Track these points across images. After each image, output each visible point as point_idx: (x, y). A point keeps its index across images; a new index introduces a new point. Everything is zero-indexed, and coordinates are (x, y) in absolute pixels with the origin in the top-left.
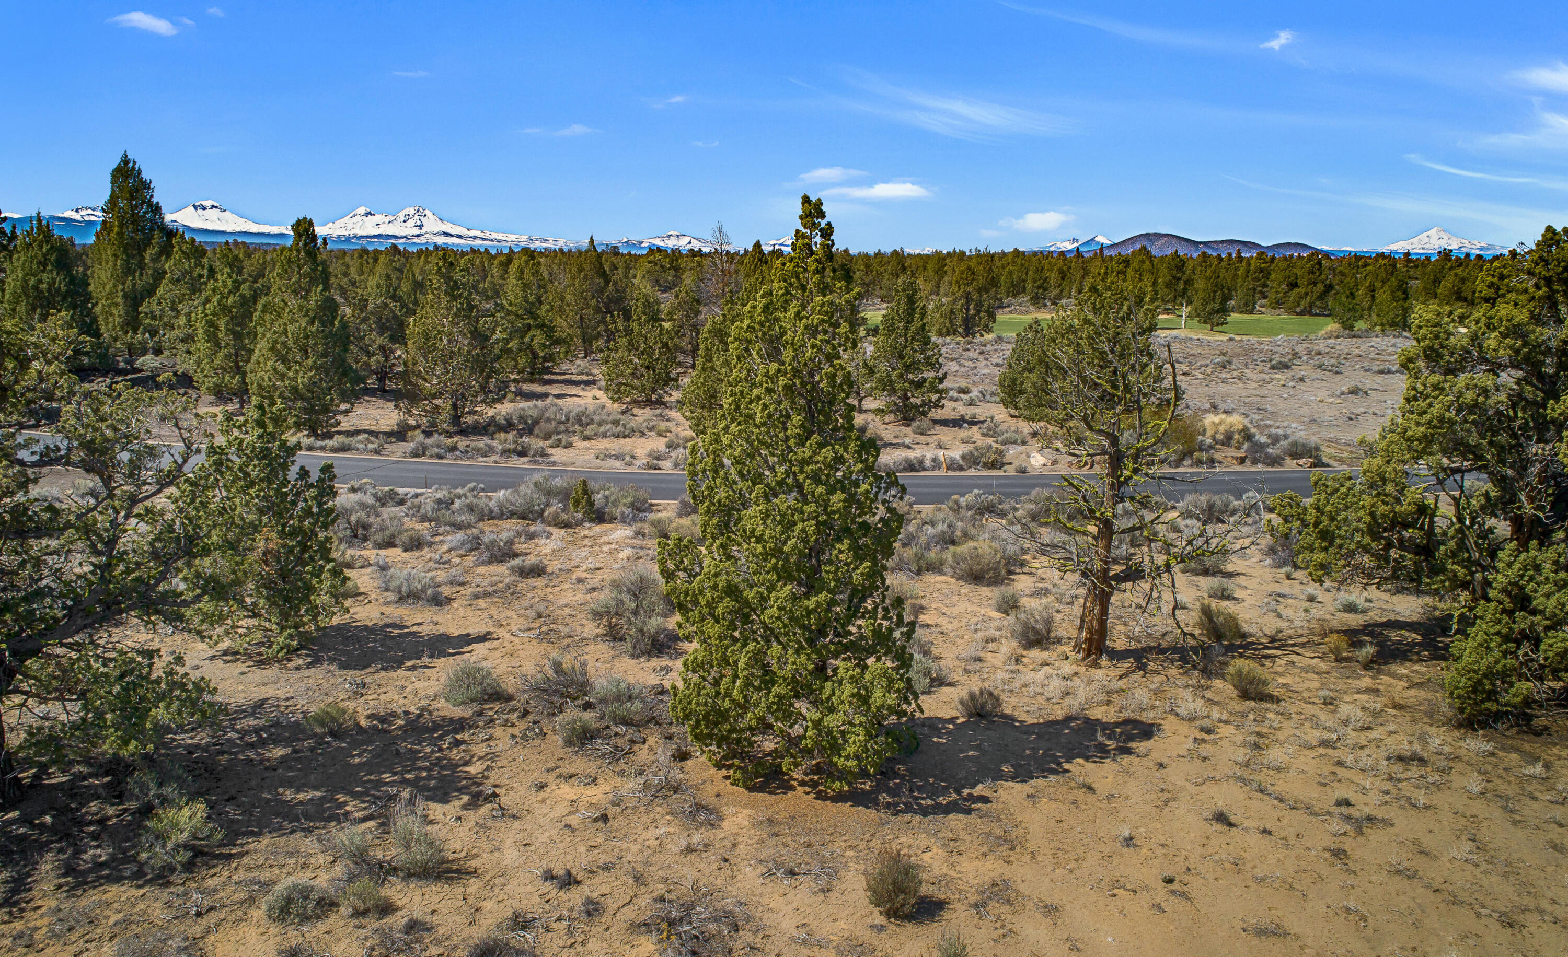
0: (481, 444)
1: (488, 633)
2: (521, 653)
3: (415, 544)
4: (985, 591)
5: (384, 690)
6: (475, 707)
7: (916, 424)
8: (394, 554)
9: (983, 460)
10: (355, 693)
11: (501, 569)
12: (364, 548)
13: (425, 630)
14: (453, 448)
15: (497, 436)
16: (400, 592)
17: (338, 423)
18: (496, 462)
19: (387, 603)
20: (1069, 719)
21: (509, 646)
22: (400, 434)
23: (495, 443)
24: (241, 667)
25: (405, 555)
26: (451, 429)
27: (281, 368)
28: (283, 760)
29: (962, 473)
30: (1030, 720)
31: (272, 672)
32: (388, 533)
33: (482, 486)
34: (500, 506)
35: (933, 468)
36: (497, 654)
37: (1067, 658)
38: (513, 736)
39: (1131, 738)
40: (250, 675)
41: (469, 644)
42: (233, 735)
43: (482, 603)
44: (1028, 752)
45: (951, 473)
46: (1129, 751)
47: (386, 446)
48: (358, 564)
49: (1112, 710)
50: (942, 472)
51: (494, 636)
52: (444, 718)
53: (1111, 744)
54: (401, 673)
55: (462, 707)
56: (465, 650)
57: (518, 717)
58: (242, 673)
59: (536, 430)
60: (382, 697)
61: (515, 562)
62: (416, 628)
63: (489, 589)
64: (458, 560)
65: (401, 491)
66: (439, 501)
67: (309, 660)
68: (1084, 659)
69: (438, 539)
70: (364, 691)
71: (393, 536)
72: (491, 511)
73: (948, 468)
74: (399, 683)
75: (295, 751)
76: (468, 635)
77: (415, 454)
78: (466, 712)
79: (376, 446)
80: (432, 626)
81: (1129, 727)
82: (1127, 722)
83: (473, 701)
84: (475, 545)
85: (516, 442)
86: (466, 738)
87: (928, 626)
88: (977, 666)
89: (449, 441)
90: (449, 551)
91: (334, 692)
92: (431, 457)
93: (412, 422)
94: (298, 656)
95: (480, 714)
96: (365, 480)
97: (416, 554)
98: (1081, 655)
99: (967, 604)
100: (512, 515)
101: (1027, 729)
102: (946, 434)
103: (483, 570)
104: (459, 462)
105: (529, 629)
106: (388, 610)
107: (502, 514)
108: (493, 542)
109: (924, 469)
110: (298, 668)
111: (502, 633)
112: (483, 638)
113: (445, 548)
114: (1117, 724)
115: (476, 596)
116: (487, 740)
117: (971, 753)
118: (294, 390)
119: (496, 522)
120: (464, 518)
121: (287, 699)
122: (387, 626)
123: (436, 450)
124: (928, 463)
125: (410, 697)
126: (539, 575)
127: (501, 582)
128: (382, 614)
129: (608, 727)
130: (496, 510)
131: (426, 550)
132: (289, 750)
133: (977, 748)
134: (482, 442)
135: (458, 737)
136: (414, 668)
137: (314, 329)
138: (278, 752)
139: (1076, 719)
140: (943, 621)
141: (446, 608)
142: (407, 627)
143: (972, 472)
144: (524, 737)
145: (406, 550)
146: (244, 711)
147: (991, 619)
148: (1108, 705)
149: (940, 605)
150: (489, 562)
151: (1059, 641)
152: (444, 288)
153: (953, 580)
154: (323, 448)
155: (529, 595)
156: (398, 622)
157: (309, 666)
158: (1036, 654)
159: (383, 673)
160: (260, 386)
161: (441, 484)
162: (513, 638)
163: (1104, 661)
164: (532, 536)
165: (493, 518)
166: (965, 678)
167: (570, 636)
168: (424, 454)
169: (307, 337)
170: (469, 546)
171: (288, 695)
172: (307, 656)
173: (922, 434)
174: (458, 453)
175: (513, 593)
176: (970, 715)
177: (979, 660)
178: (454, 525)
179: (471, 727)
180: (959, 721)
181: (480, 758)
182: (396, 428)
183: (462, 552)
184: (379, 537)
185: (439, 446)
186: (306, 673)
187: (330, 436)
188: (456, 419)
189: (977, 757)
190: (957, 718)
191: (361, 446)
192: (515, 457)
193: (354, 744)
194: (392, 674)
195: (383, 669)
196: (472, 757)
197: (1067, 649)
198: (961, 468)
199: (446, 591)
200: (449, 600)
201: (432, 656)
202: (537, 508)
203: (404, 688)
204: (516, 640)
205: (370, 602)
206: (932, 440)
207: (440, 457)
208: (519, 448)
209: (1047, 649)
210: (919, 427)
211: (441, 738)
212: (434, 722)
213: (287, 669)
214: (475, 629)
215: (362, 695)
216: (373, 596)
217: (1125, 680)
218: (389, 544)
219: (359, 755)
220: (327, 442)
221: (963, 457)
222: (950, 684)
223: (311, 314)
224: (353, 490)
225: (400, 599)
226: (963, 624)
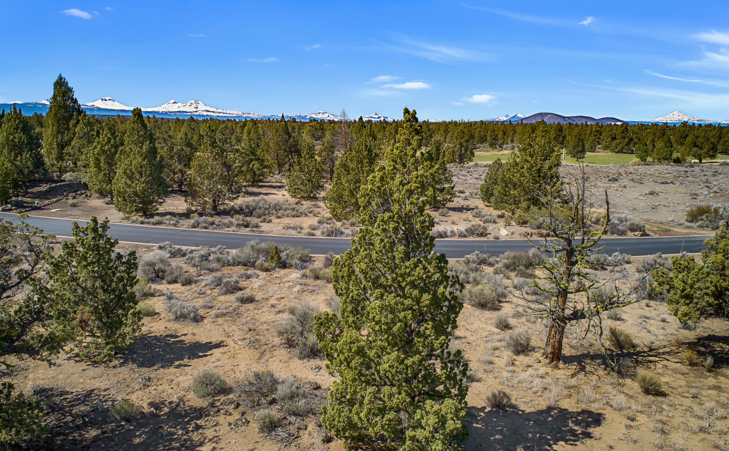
0: (226, 221)
1: (222, 342)
2: (238, 355)
3: (188, 282)
4: (488, 314)
5: (161, 382)
6: (210, 400)
7: (441, 210)
8: (178, 287)
9: (477, 232)
10: (144, 385)
11: (232, 298)
12: (162, 284)
13: (188, 339)
14: (213, 223)
15: (234, 216)
16: (176, 314)
17: (157, 209)
18: (233, 231)
19: (169, 321)
20: (550, 409)
21: (232, 350)
22: (187, 215)
23: (233, 220)
24: (83, 365)
25: (182, 288)
26: (212, 212)
27: (129, 182)
28: (96, 439)
29: (466, 239)
30: (528, 410)
31: (100, 369)
32: (174, 275)
33: (224, 247)
34: (233, 259)
35: (451, 236)
36: (226, 356)
37: (540, 362)
38: (230, 424)
39: (588, 425)
40: (88, 371)
41: (211, 349)
42: (69, 418)
43: (220, 320)
44: (530, 435)
45: (461, 239)
46: (588, 435)
47: (180, 221)
48: (157, 294)
49: (573, 401)
50: (456, 239)
51: (225, 343)
52: (191, 407)
53: (579, 429)
54: (172, 370)
55: (202, 399)
56: (209, 353)
57: (234, 408)
58: (84, 370)
59: (254, 214)
60: (160, 387)
61: (239, 294)
62: (183, 338)
63: (225, 311)
64: (209, 292)
65: (184, 248)
66: (202, 256)
67: (122, 361)
68: (550, 363)
69: (201, 277)
70: (149, 384)
71: (177, 277)
72: (229, 261)
73: (459, 236)
74: (169, 377)
75: (103, 433)
76: (211, 343)
77: (194, 227)
78: (203, 403)
79: (174, 222)
80: (192, 336)
81: (586, 415)
82: (584, 412)
83: (209, 395)
84: (218, 282)
85: (244, 220)
86: (203, 424)
87: (460, 338)
88: (490, 367)
89: (210, 219)
90: (206, 285)
91: (132, 384)
92: (202, 228)
93: (194, 208)
94: (116, 358)
95: (212, 405)
96: (167, 242)
97: (188, 287)
98: (548, 361)
99: (479, 322)
100: (239, 264)
101: (528, 416)
102: (455, 216)
103: (222, 298)
104: (215, 231)
105: (244, 339)
106: (169, 325)
107: (234, 263)
108: (228, 282)
109: (447, 237)
110: (114, 367)
111: (229, 341)
112: (218, 345)
113: (203, 284)
114: (579, 414)
115: (217, 316)
116: (215, 425)
117: (497, 437)
118: (135, 193)
119: (231, 267)
120: (215, 265)
121: (105, 390)
122: (167, 336)
123: (204, 224)
124: (449, 234)
125: (175, 387)
126: (251, 302)
127: (231, 306)
128: (166, 328)
129: (285, 418)
130: (231, 261)
131: (193, 285)
132: (99, 431)
133: (501, 432)
134: (227, 220)
135: (198, 422)
136: (179, 366)
137: (145, 163)
138: (93, 433)
139: (554, 408)
140: (468, 334)
141: (201, 324)
142: (178, 337)
143: (471, 239)
144: (236, 425)
145: (183, 285)
146: (79, 399)
147: (493, 333)
148: (569, 398)
149: (465, 324)
150: (226, 293)
151: (533, 349)
152: (209, 142)
153: (470, 306)
154: (148, 223)
155: (246, 315)
156: (174, 334)
157: (122, 365)
158: (521, 358)
159: (162, 370)
160: (118, 191)
161: (204, 244)
162: (235, 345)
163: (561, 364)
164: (249, 277)
165: (229, 265)
166: (485, 375)
167: (266, 344)
168: (198, 226)
169: (141, 167)
170: (215, 284)
171: (106, 387)
172: (121, 358)
173: (443, 216)
174: (215, 226)
175: (237, 314)
176: (493, 406)
177: (491, 363)
178: (209, 270)
179: (206, 416)
180: (486, 410)
181: (210, 440)
182: (185, 211)
183: (212, 287)
184: (169, 278)
185: (205, 222)
186: (119, 370)
187: (152, 216)
188: (215, 207)
189: (501, 440)
190: (485, 408)
191: (167, 222)
192: (243, 228)
193: (139, 426)
194: (167, 371)
195: (162, 367)
196: (205, 439)
197: (538, 355)
198: (465, 236)
199: (201, 312)
200: (203, 318)
201: (189, 358)
202: (252, 260)
203: (172, 381)
204: (237, 347)
205: (160, 319)
206: (450, 220)
207: (206, 228)
208: (245, 223)
209: (528, 355)
210: (442, 212)
211: (188, 422)
212: (185, 411)
213: (108, 367)
214: (214, 340)
215: (148, 386)
216: (163, 315)
217: (575, 378)
218: (175, 281)
219: (139, 436)
220: (150, 219)
221: (466, 230)
222: (478, 381)
223: (144, 155)
224: (160, 248)
225: (177, 318)
226: (479, 336)
